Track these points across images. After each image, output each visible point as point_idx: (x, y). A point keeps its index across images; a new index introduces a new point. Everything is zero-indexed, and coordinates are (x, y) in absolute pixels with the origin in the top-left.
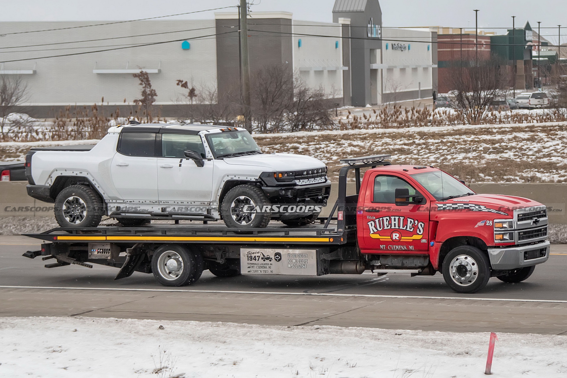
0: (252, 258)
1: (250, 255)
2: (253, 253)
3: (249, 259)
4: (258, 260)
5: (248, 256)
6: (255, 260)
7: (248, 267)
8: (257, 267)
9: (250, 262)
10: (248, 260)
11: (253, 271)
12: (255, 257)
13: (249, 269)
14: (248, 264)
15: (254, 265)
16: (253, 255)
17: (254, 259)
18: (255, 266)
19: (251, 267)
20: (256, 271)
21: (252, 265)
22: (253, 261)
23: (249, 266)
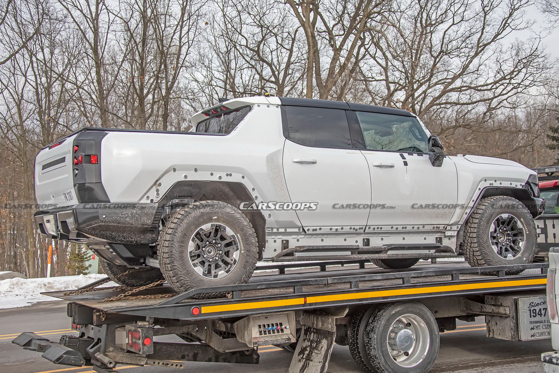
0: (535, 313)
1: (532, 309)
2: (538, 305)
3: (532, 314)
4: (545, 316)
5: (530, 310)
6: (541, 315)
7: (532, 329)
8: (544, 327)
9: (533, 319)
10: (531, 317)
11: (537, 335)
12: (540, 310)
13: (533, 332)
14: (531, 322)
15: (539, 324)
16: (537, 308)
17: (538, 314)
18: (541, 324)
19: (535, 327)
20: (542, 334)
21: (537, 325)
22: (538, 318)
23: (532, 326)
